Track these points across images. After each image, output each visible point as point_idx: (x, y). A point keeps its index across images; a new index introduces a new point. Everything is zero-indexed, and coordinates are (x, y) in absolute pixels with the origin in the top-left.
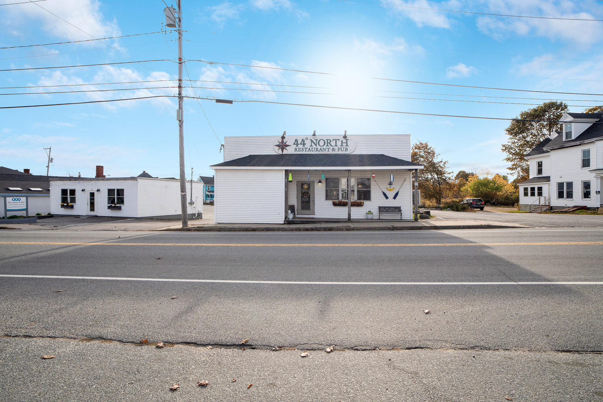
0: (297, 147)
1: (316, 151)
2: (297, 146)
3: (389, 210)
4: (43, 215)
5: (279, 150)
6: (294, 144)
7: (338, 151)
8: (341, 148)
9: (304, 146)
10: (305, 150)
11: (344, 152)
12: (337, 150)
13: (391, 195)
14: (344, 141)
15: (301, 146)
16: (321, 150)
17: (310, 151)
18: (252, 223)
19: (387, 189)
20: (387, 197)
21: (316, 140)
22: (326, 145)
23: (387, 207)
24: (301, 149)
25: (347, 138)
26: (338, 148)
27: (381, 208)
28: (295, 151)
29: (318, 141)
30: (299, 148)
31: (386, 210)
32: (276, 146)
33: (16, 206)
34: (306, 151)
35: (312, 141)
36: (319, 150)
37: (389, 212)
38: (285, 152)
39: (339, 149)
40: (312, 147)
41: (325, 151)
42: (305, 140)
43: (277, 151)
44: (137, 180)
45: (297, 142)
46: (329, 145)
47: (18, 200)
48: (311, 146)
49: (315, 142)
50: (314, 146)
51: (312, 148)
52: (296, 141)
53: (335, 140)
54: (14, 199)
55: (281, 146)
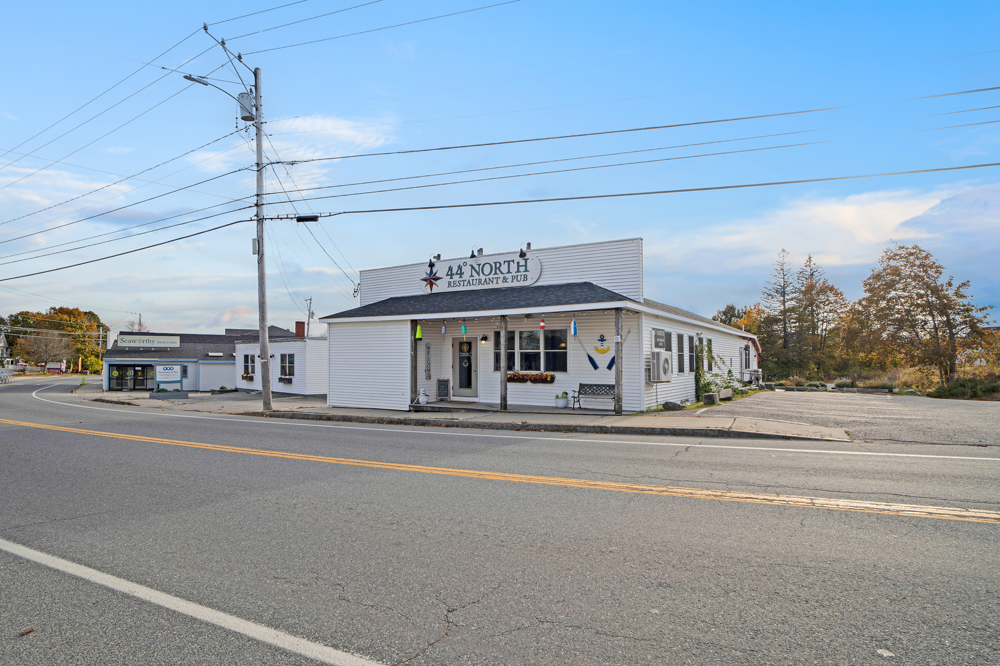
0: (451, 280)
1: (479, 284)
2: (451, 278)
3: (596, 391)
4: (228, 389)
5: (426, 287)
6: (447, 275)
7: (512, 281)
8: (517, 276)
9: (461, 277)
10: (462, 283)
11: (522, 284)
12: (510, 280)
13: (603, 361)
14: (522, 262)
15: (456, 278)
16: (486, 282)
17: (470, 285)
19: (596, 349)
20: (596, 367)
21: (479, 265)
22: (493, 272)
23: (595, 385)
24: (457, 283)
25: (526, 257)
26: (512, 276)
27: (584, 388)
28: (449, 287)
29: (481, 266)
30: (454, 282)
31: (592, 392)
32: (422, 280)
33: (168, 377)
34: (464, 285)
35: (472, 267)
36: (482, 282)
37: (596, 395)
38: (435, 290)
39: (514, 278)
40: (473, 278)
41: (492, 282)
42: (463, 266)
43: (423, 290)
44: (305, 341)
45: (451, 272)
46: (498, 271)
47: (170, 369)
48: (472, 276)
49: (477, 267)
50: (476, 276)
51: (473, 280)
52: (450, 269)
53: (507, 263)
54: (165, 368)
55: (429, 279)
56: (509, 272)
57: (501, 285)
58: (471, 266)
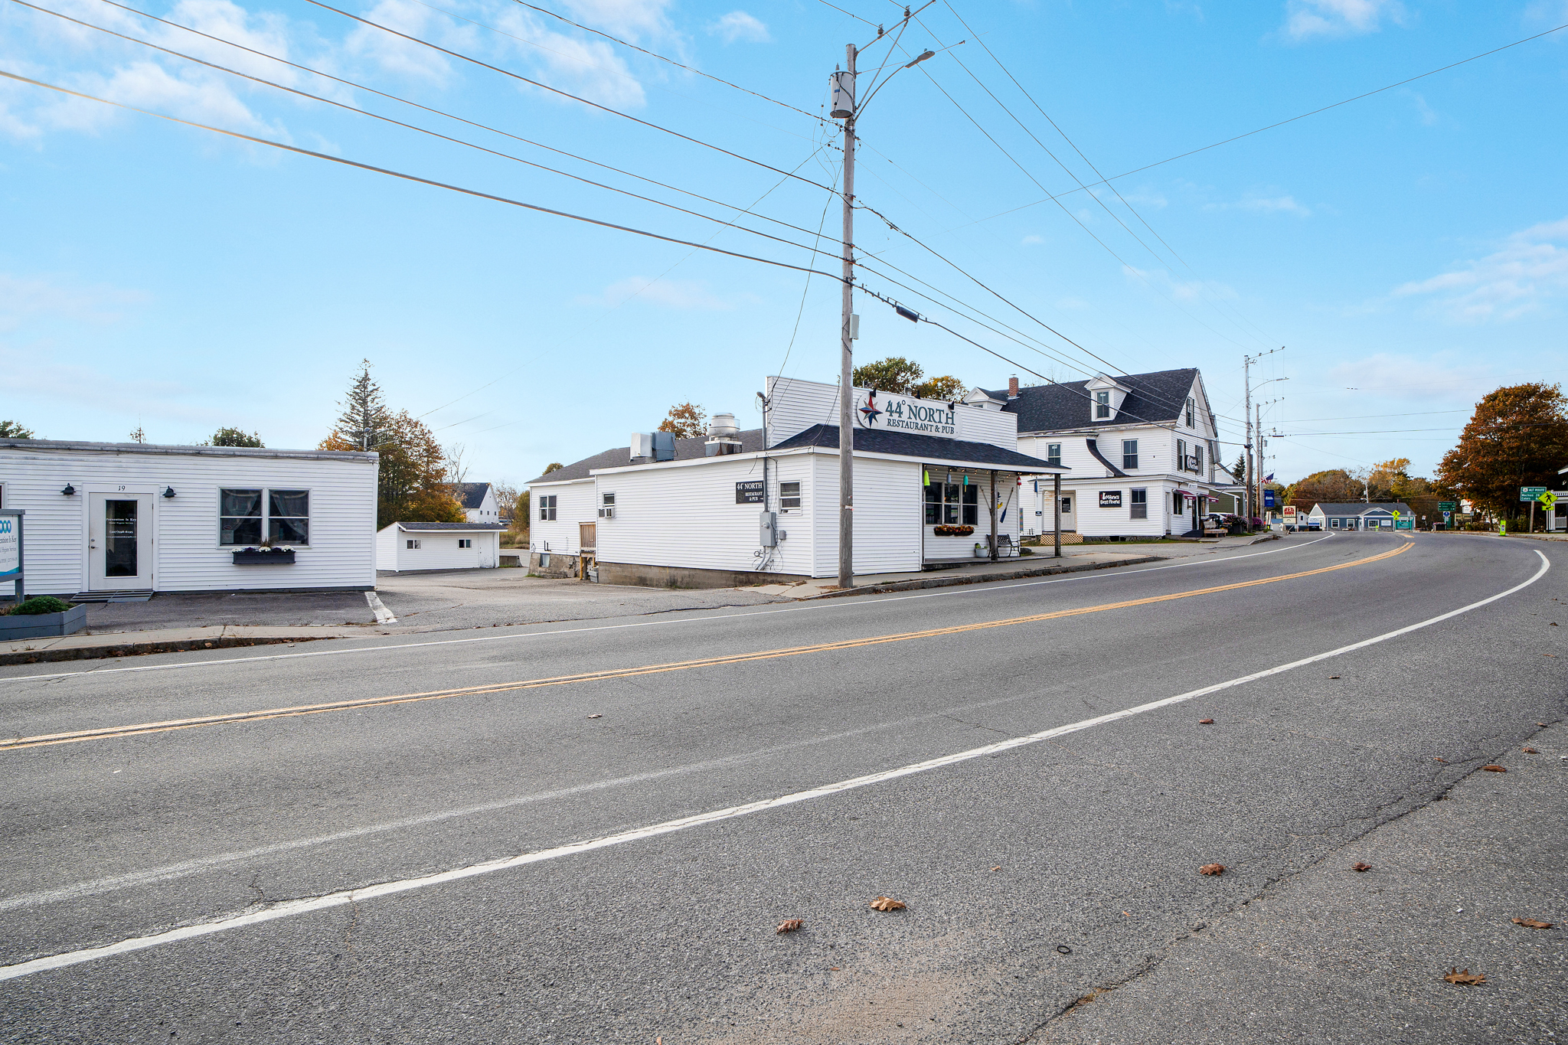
0: (890, 418)
5: (866, 420)
6: (887, 411)
11: (950, 436)
13: (999, 515)
15: (895, 416)
18: (874, 574)
21: (916, 407)
22: (928, 419)
27: (989, 539)
29: (918, 409)
32: (862, 410)
35: (911, 409)
38: (875, 426)
48: (910, 418)
50: (913, 420)
55: (870, 411)
56: (940, 422)
57: (934, 434)
58: (909, 406)
